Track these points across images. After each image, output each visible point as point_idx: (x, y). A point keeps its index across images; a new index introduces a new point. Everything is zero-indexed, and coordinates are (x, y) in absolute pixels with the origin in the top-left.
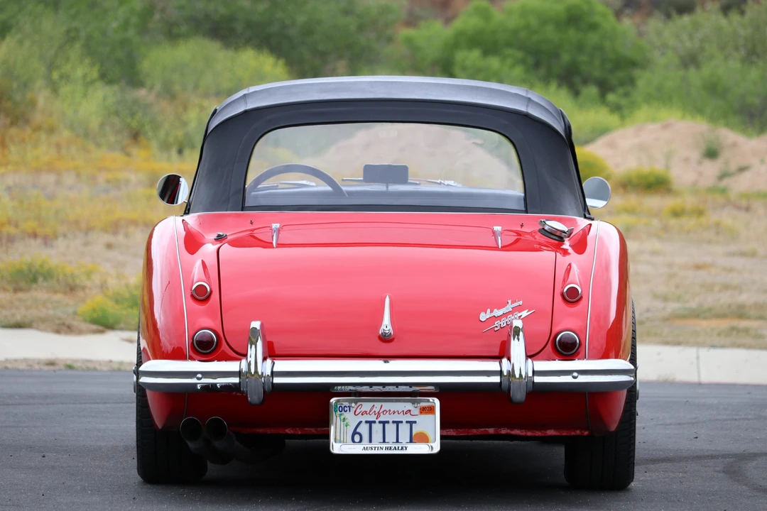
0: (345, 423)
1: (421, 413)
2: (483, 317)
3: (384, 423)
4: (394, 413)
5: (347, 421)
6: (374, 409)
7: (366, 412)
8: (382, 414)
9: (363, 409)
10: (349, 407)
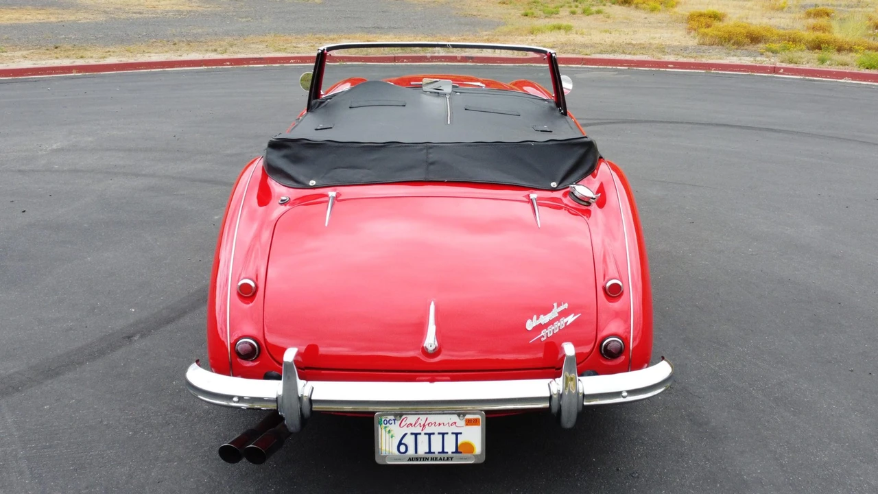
0: (390, 434)
1: (467, 425)
2: (530, 325)
3: (429, 435)
4: (440, 424)
5: (392, 433)
6: (420, 421)
7: (411, 425)
8: (427, 426)
9: (408, 422)
10: (395, 420)
